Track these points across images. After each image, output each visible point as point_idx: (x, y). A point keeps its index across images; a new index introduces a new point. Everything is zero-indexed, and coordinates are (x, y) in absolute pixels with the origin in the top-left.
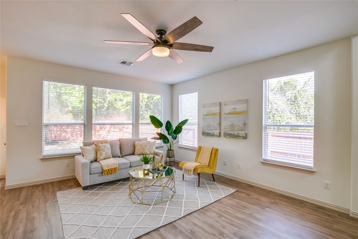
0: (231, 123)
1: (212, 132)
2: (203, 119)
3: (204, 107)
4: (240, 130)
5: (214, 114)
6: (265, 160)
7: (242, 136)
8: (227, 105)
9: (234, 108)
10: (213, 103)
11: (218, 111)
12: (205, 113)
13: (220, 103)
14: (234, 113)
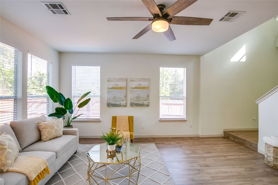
0: (137, 95)
1: (118, 103)
2: (108, 92)
3: (109, 81)
4: (144, 100)
5: (121, 88)
6: (160, 119)
7: (146, 104)
8: (133, 81)
9: (139, 84)
10: (120, 79)
11: (125, 86)
12: (111, 87)
13: (126, 79)
14: (140, 88)
